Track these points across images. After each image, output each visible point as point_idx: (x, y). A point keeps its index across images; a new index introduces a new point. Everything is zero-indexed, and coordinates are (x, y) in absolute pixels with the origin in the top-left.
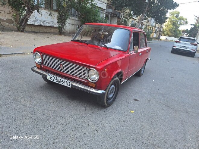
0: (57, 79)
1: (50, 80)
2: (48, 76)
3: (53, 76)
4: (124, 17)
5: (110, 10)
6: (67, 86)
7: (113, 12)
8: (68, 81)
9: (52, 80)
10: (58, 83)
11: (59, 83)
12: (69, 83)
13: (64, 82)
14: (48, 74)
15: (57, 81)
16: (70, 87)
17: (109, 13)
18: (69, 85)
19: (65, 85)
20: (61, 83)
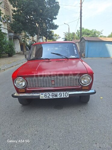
0: (53, 94)
1: (45, 98)
2: (41, 96)
3: (47, 94)
4: (22, 38)
5: (12, 34)
6: (65, 97)
7: (14, 35)
8: (65, 93)
9: (47, 98)
10: (54, 97)
11: (56, 97)
12: (66, 94)
13: (61, 95)
14: (40, 94)
15: (53, 96)
16: (68, 97)
17: (10, 36)
18: (66, 95)
19: (62, 97)
20: (58, 97)
